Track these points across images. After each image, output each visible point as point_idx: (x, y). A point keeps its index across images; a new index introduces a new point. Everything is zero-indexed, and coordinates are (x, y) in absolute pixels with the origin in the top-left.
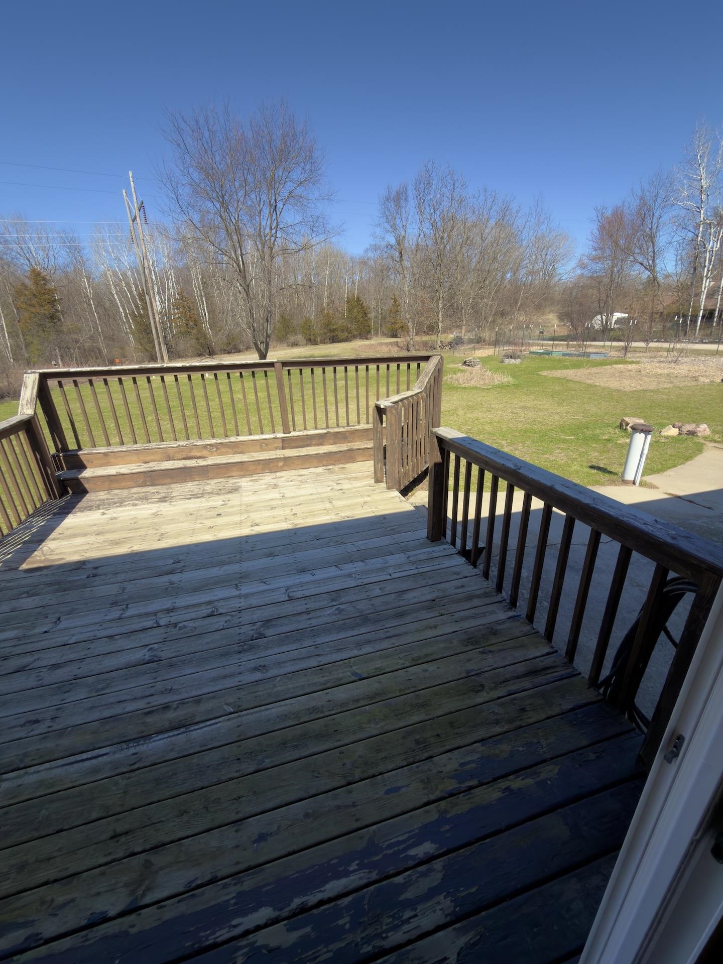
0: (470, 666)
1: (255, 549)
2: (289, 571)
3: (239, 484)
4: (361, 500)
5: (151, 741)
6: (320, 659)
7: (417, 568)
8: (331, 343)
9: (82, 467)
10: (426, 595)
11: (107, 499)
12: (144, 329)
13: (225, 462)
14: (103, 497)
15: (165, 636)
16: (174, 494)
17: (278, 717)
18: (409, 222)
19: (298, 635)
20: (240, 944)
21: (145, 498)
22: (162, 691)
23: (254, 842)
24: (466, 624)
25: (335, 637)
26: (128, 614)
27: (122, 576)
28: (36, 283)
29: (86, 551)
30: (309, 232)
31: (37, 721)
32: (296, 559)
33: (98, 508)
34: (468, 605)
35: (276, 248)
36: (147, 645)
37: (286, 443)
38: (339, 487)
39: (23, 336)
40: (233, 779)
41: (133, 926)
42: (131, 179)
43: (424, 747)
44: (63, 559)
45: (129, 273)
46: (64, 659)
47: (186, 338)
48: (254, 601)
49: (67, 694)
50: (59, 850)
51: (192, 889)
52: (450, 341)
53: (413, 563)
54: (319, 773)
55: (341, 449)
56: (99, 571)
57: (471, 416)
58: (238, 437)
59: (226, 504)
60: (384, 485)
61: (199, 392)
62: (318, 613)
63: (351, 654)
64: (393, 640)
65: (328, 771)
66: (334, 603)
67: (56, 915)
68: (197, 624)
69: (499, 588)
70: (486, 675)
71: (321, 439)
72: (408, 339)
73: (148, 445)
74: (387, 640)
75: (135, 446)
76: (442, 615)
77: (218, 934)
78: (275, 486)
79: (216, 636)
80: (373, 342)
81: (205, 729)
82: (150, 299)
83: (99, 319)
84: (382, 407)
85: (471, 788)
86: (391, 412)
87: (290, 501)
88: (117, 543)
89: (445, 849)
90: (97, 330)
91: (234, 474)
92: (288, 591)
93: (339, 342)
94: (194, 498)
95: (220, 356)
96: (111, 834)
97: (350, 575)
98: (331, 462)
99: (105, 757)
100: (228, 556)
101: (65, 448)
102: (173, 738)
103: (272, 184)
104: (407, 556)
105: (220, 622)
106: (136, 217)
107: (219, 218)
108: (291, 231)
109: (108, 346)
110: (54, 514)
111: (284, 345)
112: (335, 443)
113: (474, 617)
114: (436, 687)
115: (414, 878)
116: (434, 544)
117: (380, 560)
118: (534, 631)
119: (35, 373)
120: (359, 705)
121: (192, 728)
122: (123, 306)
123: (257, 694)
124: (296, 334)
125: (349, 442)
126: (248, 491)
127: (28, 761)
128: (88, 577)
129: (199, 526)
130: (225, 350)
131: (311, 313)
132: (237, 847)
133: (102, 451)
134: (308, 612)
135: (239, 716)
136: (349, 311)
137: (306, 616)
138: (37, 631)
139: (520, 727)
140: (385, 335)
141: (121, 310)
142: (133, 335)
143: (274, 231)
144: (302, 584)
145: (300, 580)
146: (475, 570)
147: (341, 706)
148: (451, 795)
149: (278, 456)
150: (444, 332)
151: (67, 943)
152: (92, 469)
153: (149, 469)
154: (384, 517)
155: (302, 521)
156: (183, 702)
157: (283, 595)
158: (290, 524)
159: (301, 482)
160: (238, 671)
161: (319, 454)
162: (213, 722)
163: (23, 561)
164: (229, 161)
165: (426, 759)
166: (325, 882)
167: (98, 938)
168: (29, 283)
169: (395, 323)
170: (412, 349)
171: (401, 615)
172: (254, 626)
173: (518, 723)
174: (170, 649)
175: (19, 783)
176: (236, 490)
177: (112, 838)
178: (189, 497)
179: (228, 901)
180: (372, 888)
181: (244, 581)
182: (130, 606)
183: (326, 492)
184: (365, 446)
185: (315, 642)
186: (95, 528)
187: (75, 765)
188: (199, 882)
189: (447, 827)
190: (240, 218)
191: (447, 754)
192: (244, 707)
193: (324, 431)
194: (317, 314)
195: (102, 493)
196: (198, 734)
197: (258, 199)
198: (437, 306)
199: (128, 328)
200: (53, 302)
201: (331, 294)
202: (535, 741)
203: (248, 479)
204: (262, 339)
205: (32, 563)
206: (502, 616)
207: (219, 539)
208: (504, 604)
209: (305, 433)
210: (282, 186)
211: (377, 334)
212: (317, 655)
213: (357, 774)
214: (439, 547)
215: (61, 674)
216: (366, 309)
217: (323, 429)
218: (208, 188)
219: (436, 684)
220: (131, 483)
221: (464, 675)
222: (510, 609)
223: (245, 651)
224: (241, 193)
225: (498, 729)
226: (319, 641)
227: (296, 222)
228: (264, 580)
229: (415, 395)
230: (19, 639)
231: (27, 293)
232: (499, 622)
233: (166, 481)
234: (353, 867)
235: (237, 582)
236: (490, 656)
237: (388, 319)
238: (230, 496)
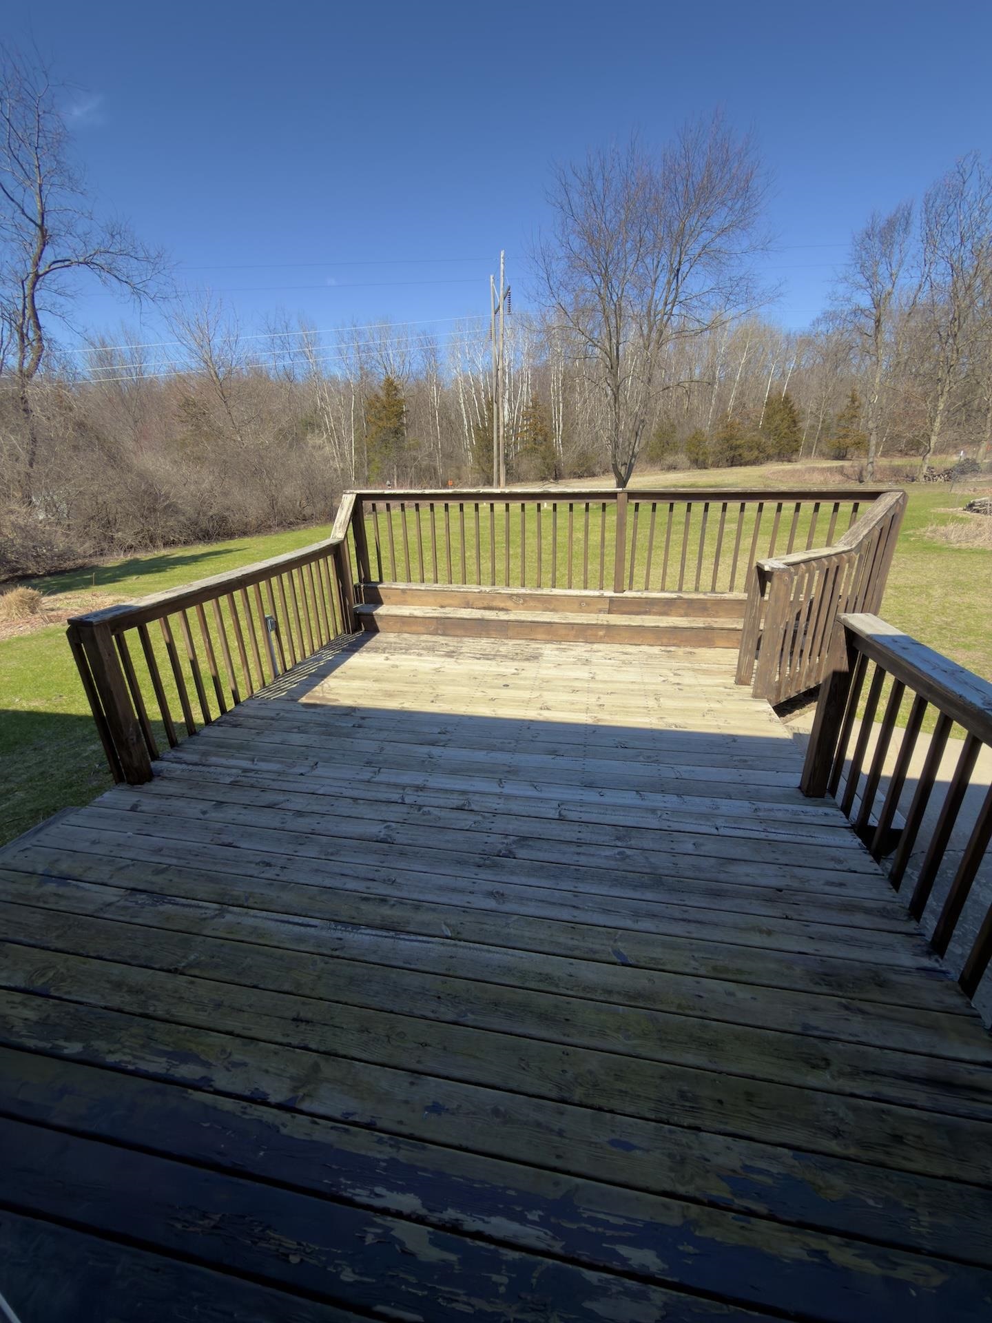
0: (815, 1020)
1: (537, 739)
2: (571, 781)
3: (542, 652)
4: (705, 705)
5: (359, 931)
6: (576, 913)
7: (765, 831)
8: (728, 467)
9: (379, 602)
10: (770, 877)
11: (395, 643)
12: (486, 445)
13: (530, 620)
14: (393, 640)
15: (406, 816)
16: (464, 650)
17: (499, 967)
18: (905, 267)
19: (557, 870)
20: (376, 1219)
21: (431, 649)
22: (384, 880)
23: (427, 1108)
24: (828, 949)
25: (604, 890)
26: (378, 778)
27: (384, 735)
28: (388, 394)
29: (360, 697)
30: (721, 302)
31: (268, 865)
32: (585, 766)
33: (384, 651)
34: (845, 918)
35: (668, 331)
36: (386, 821)
37: (615, 606)
38: (677, 680)
39: (368, 452)
40: (426, 1018)
41: (284, 1125)
42: (502, 260)
43: (691, 1107)
44: (337, 700)
45: (481, 377)
46: (309, 809)
47: (531, 456)
48: (515, 807)
49: (300, 847)
50: (250, 1006)
51: (346, 1122)
52: (949, 466)
53: (762, 821)
54: (528, 1066)
55: (694, 625)
56: (366, 722)
57: (957, 599)
58: (553, 589)
59: (518, 674)
60: (748, 690)
61: (531, 526)
62: (592, 850)
63: (621, 923)
64: (692, 927)
65: (540, 1069)
66: (619, 844)
67: (228, 1070)
68: (443, 814)
69: (916, 909)
70: (840, 1045)
71: (666, 606)
72: (864, 461)
73: (448, 586)
74: (682, 923)
75: (436, 585)
76: (787, 918)
77: (358, 1191)
78: (587, 662)
79: (460, 836)
80: (798, 466)
81: (416, 944)
82: (498, 408)
83: (441, 433)
84: (767, 568)
85: (750, 1213)
86: (780, 578)
87: (601, 686)
88: (390, 695)
89: (676, 1280)
90: (437, 446)
91: (539, 637)
92: (562, 807)
93: (741, 465)
94: (484, 659)
95: (567, 481)
96: (294, 1015)
97: (653, 811)
98: (675, 641)
99: (313, 929)
100: (501, 740)
101: (365, 579)
102: (380, 939)
103: (679, 240)
104: (754, 807)
105: (467, 820)
106: (499, 307)
107: (597, 298)
108: (695, 303)
109: (444, 465)
110: (343, 650)
111: (656, 468)
112: (686, 615)
113: (850, 942)
114: (740, 1027)
115: (615, 1289)
116: (808, 800)
117: (707, 801)
118: (968, 1011)
119: (353, 493)
120: (611, 1000)
121: (402, 937)
122: (468, 417)
123: (485, 926)
124: (677, 453)
125: (709, 616)
126: (549, 662)
127: (250, 903)
128: (354, 726)
129: (479, 694)
130: (575, 473)
131: (706, 422)
132: (406, 1102)
133: (401, 587)
134: (579, 844)
135: (455, 945)
136: (768, 417)
137: (574, 849)
138: (292, 771)
139: (882, 1165)
140: (824, 455)
141: (465, 422)
142: (473, 453)
143: (669, 307)
144: (582, 803)
145: (581, 797)
146: (876, 865)
147: (584, 989)
148: (713, 1204)
149: (599, 622)
150: (941, 450)
151: (227, 1104)
152: (388, 607)
153: (443, 615)
154: (734, 739)
155: (608, 717)
156: (401, 901)
157: (554, 811)
158: (591, 717)
159: (624, 662)
160: (471, 889)
161: (658, 627)
162: (425, 938)
163: (303, 694)
164: (623, 217)
165: (689, 1127)
166: (493, 1212)
167: (254, 1117)
168: (382, 394)
169: (846, 436)
170: (867, 478)
171: (717, 894)
172: (506, 838)
173: (881, 1157)
174: (407, 834)
175: (239, 921)
176: (535, 657)
177: (294, 1020)
178: (478, 656)
179: (378, 1160)
180: (550, 1261)
181: (511, 777)
182: (382, 770)
183: (654, 684)
184: (733, 626)
185: (576, 887)
186: (375, 673)
187: (286, 925)
188: (357, 1119)
189: (690, 1249)
190: (625, 294)
191: (726, 1138)
192: (463, 936)
193: (674, 596)
194: (715, 424)
195: (392, 635)
196: (407, 946)
197: (655, 263)
198: (935, 407)
199: (469, 441)
200: (400, 414)
201: (742, 394)
202: (906, 1203)
203: (554, 646)
204: (626, 459)
205: (311, 698)
206: (906, 959)
207: (497, 716)
208: (917, 941)
209: (645, 594)
210: (693, 240)
211: (808, 454)
212: (574, 907)
213: (578, 1094)
214: (817, 808)
215: (303, 824)
216: (798, 414)
217: (672, 592)
218: (589, 259)
219: (742, 1021)
220: (422, 628)
221: (798, 1029)
222: (929, 954)
223: (488, 867)
224: (631, 260)
225: (833, 1146)
226: (582, 887)
227: (706, 289)
228: (536, 784)
229: (836, 554)
230: (279, 773)
231: (378, 404)
232: (892, 968)
233: (459, 633)
234: (534, 1216)
235: (501, 776)
236: (859, 1018)
237: (833, 431)
238: (526, 664)
